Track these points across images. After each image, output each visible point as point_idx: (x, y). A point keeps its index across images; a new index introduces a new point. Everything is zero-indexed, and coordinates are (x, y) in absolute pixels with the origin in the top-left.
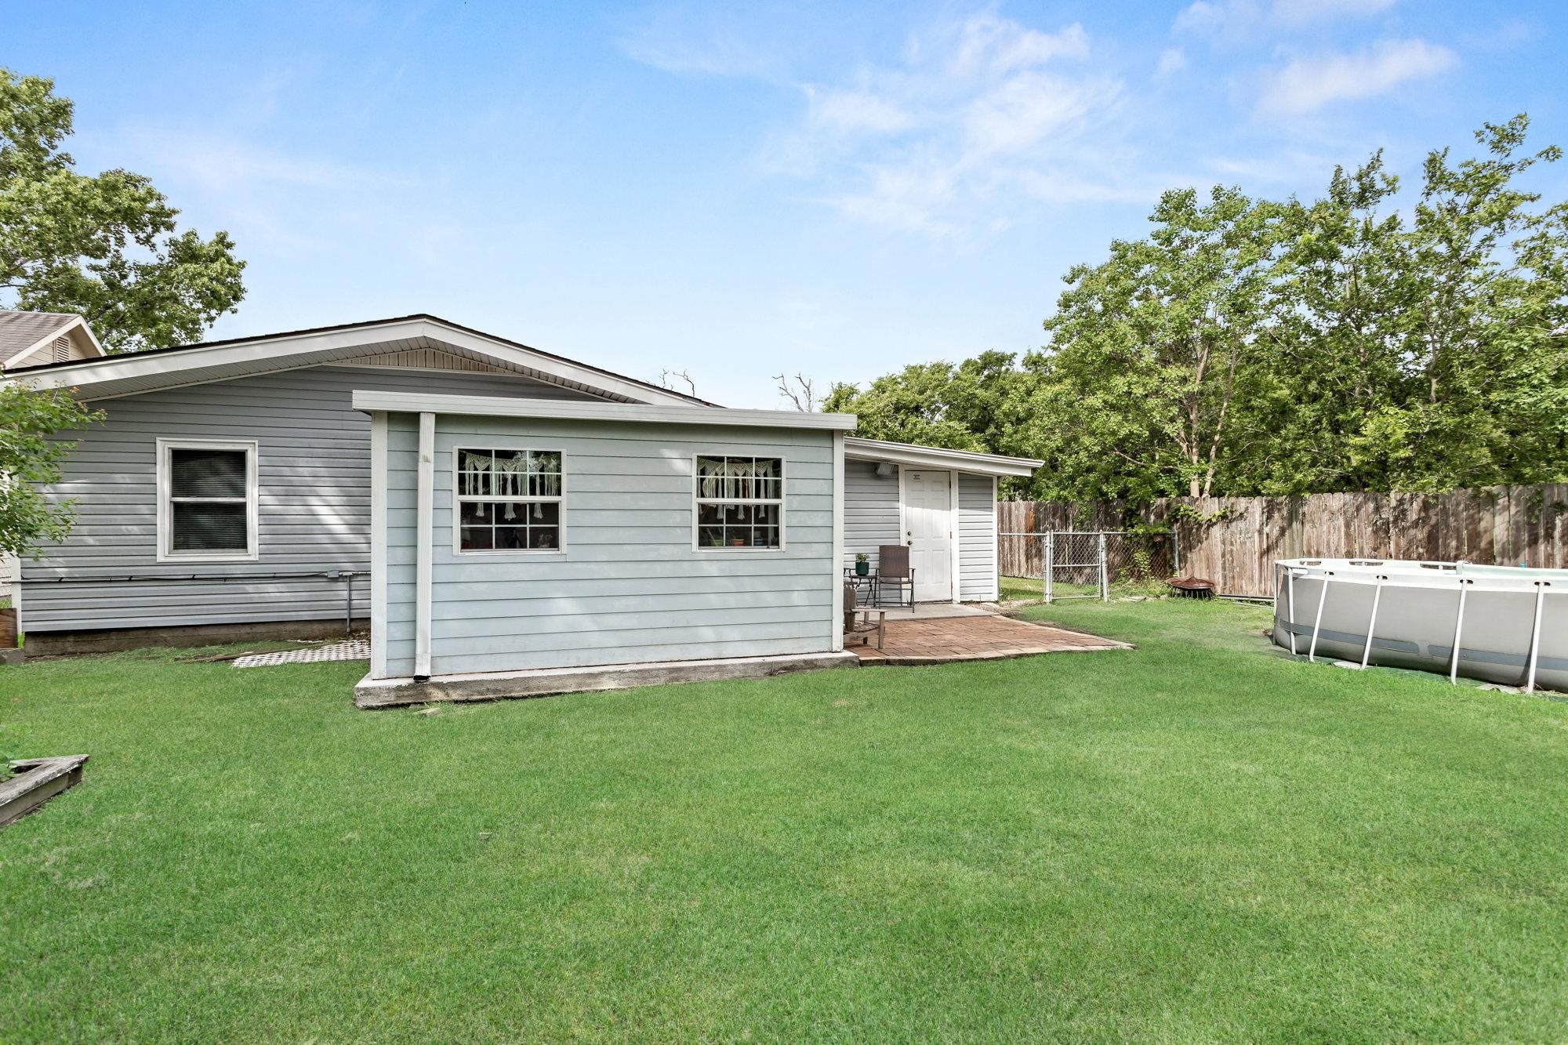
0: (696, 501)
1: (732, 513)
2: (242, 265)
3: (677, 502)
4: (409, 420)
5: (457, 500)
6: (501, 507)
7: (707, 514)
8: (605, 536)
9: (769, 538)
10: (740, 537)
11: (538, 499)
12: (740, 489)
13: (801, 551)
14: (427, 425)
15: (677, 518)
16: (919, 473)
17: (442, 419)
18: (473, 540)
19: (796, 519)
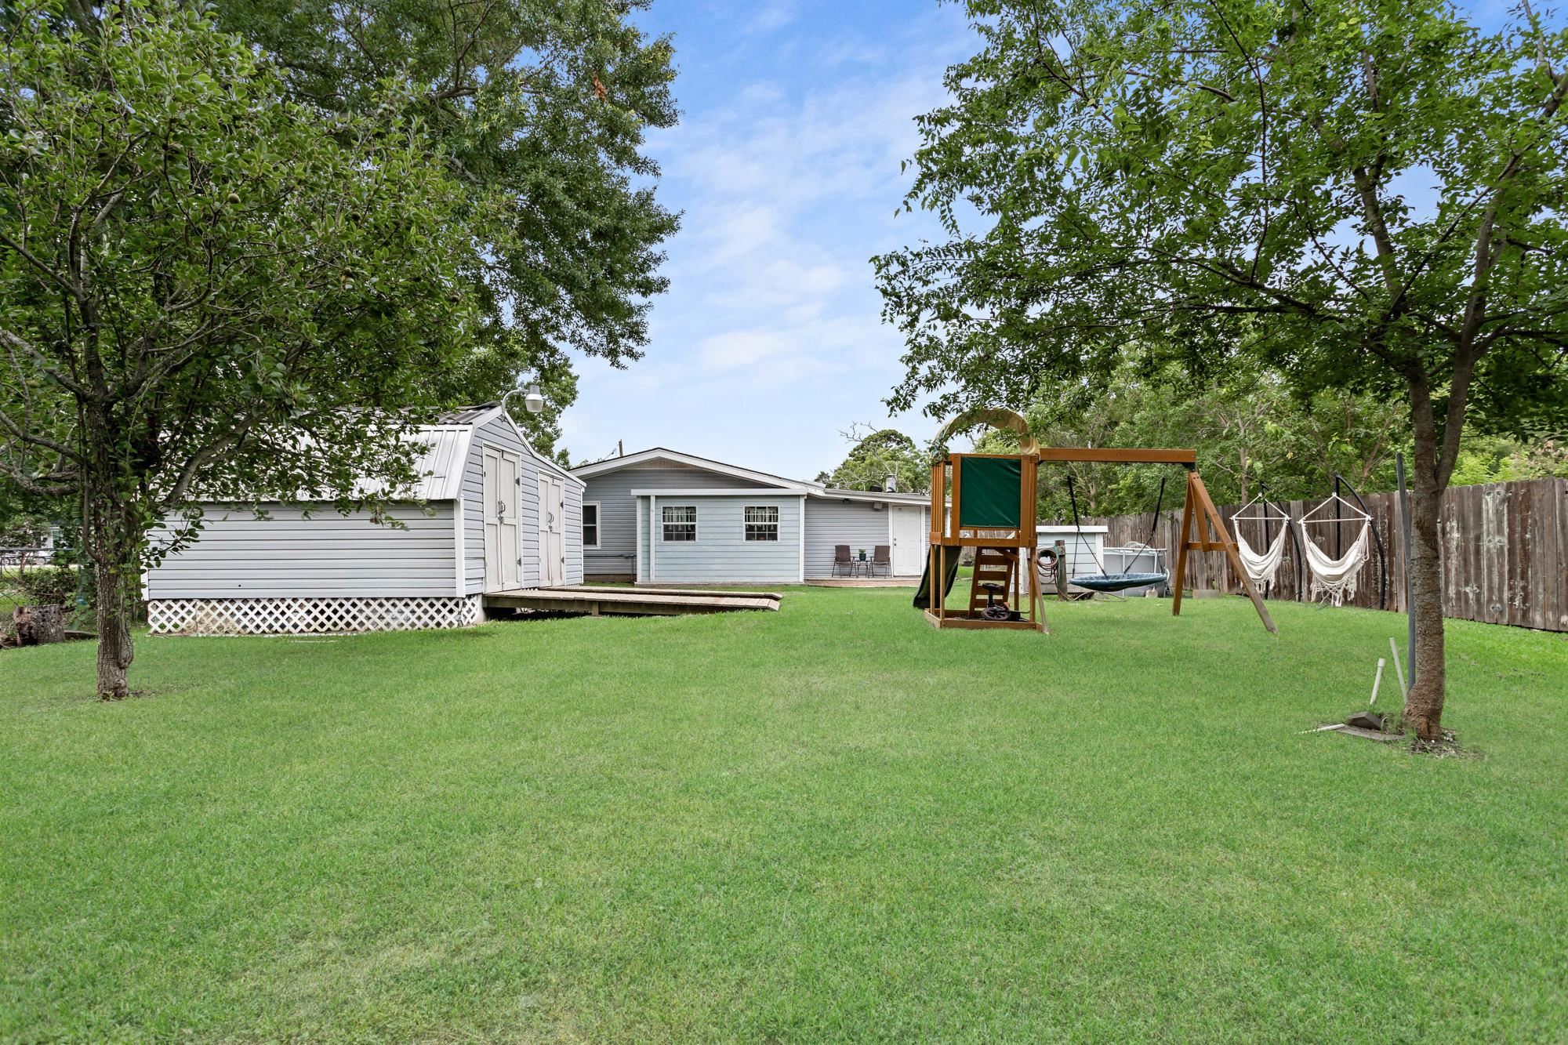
0: (744, 523)
1: (760, 528)
2: (577, 378)
3: (737, 524)
4: (648, 498)
5: (662, 524)
6: (677, 526)
7: (750, 528)
8: (712, 536)
9: (774, 537)
10: (761, 537)
11: (689, 523)
12: (763, 519)
13: (786, 542)
14: (653, 499)
15: (737, 530)
16: (900, 507)
17: (657, 497)
18: (668, 537)
19: (785, 530)
